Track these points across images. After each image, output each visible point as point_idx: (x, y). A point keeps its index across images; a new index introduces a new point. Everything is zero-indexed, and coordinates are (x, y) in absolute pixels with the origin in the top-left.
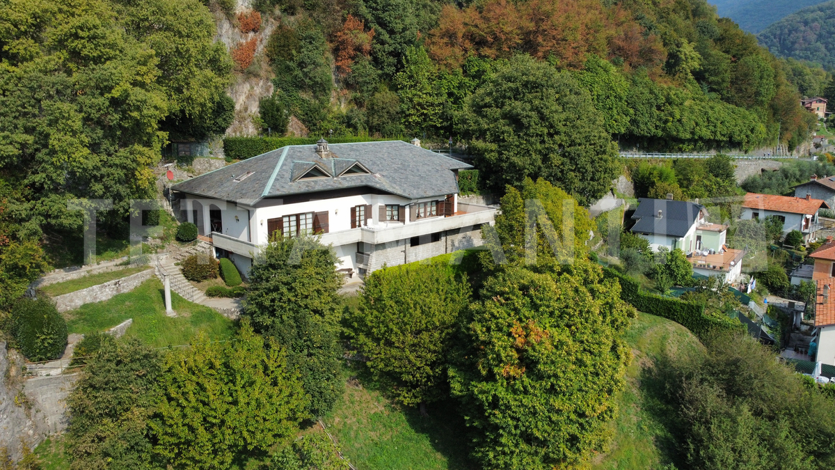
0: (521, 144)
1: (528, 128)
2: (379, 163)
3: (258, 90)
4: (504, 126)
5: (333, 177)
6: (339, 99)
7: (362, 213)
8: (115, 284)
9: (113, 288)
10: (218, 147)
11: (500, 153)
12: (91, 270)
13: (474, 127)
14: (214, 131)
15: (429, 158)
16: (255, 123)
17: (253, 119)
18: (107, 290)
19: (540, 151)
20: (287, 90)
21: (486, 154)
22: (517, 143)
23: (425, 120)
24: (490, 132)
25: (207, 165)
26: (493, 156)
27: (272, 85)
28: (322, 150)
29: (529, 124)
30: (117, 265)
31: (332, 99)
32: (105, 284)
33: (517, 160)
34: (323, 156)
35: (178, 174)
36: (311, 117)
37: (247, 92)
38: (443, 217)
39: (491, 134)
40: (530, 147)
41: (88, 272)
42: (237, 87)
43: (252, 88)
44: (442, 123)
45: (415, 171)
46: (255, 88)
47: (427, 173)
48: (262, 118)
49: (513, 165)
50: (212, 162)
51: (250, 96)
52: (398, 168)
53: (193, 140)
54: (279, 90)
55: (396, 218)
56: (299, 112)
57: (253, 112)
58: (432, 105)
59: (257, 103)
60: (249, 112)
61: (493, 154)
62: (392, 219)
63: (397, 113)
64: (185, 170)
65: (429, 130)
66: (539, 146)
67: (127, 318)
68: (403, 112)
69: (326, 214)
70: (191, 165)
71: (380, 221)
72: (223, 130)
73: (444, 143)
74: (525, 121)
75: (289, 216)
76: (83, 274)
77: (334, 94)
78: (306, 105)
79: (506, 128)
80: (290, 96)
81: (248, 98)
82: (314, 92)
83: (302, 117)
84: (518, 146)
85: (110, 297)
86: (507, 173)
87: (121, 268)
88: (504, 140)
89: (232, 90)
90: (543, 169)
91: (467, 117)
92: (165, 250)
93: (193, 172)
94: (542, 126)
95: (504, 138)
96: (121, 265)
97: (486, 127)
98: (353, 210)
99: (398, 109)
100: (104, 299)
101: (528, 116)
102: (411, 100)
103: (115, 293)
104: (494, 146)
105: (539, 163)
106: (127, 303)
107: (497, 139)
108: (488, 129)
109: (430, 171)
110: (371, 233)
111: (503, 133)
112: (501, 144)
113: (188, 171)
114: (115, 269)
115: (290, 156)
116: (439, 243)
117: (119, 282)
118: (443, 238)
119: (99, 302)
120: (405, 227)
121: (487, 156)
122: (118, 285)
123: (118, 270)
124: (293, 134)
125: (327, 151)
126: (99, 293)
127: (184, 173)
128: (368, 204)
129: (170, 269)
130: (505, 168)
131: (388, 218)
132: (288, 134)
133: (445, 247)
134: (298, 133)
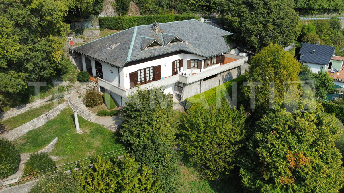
0: (252, 18)
1: (257, 10)
2: (186, 34)
4: (244, 8)
5: (164, 46)
7: (178, 64)
8: (46, 115)
9: (45, 118)
10: (96, 22)
11: (241, 23)
12: (32, 107)
13: (226, 8)
14: (93, 14)
15: (210, 30)
18: (42, 120)
19: (262, 22)
22: (250, 18)
24: (235, 11)
25: (91, 34)
26: (236, 24)
28: (156, 29)
29: (258, 7)
30: (46, 101)
32: (40, 116)
33: (251, 27)
34: (157, 32)
35: (76, 40)
36: (141, 2)
38: (219, 64)
39: (236, 13)
40: (257, 20)
41: (30, 108)
44: (205, 3)
45: (205, 39)
47: (211, 39)
48: (116, 3)
49: (247, 30)
50: (93, 32)
52: (196, 37)
53: (82, 20)
55: (196, 67)
61: (236, 23)
62: (194, 67)
64: (79, 38)
65: (199, 7)
66: (262, 20)
67: (55, 137)
69: (159, 67)
70: (83, 34)
71: (187, 68)
72: (98, 14)
73: (205, 14)
74: (256, 6)
75: (141, 70)
76: (27, 109)
79: (245, 9)
83: (136, 2)
84: (250, 20)
85: (44, 124)
86: (244, 33)
87: (49, 102)
88: (243, 16)
90: (263, 32)
91: (223, 3)
92: (72, 88)
93: (84, 39)
94: (264, 8)
95: (243, 14)
96: (49, 101)
97: (234, 8)
98: (174, 63)
100: (40, 125)
101: (257, 3)
103: (46, 120)
104: (238, 19)
105: (262, 28)
106: (54, 127)
107: (239, 15)
108: (235, 10)
109: (212, 38)
110: (185, 78)
111: (243, 12)
112: (241, 18)
113: (81, 38)
114: (45, 104)
115: (139, 33)
116: (216, 77)
117: (48, 114)
118: (219, 75)
119: (37, 128)
120: (201, 72)
121: (234, 24)
122: (48, 116)
123: (47, 103)
124: (132, 11)
125: (159, 29)
126: (37, 123)
127: (79, 39)
128: (181, 59)
129: (76, 100)
130: (243, 31)
131: (192, 67)
132: (130, 11)
133: (219, 79)
134: (134, 10)
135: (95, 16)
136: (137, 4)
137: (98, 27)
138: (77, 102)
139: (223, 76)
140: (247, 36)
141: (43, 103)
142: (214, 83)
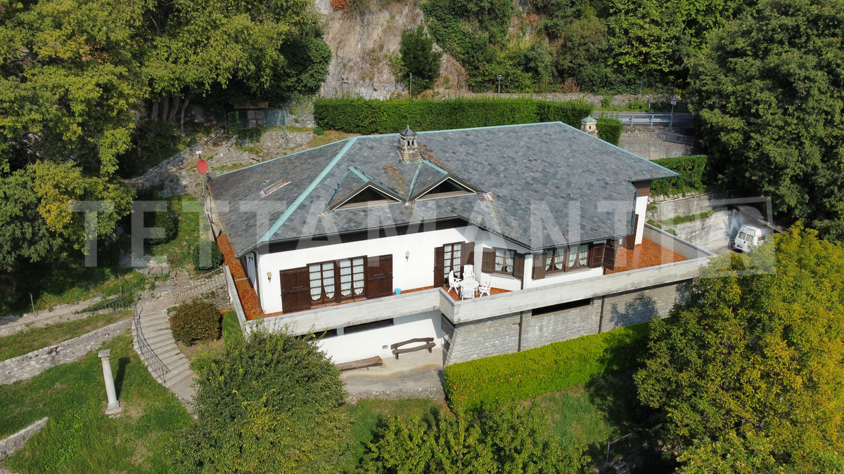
0: (787, 123)
1: (805, 99)
2: (502, 168)
3: (401, 21)
4: (762, 90)
5: (404, 201)
6: (522, 29)
7: (458, 254)
8: (50, 353)
9: (46, 359)
10: (307, 112)
11: (747, 138)
12: (33, 323)
13: (711, 87)
16: (392, 66)
17: (391, 61)
18: (33, 363)
19: (821, 140)
20: (441, 20)
21: (722, 134)
22: (781, 123)
23: (645, 62)
24: (736, 98)
25: (281, 141)
26: (734, 139)
27: (422, 13)
29: (808, 92)
30: (77, 313)
31: (511, 29)
32: (30, 354)
33: (776, 152)
35: (235, 156)
36: (473, 57)
37: (385, 23)
38: (600, 270)
39: (737, 102)
40: (803, 132)
41: (27, 325)
42: (370, 17)
43: (393, 17)
44: (672, 66)
45: (563, 186)
46: (397, 18)
48: (403, 59)
49: (765, 159)
50: (290, 136)
51: (388, 30)
53: (265, 105)
54: (431, 19)
55: (510, 270)
56: (458, 49)
57: (391, 51)
58: (658, 39)
59: (399, 39)
60: (385, 51)
61: (734, 135)
62: (504, 270)
63: (601, 51)
64: (246, 150)
65: (651, 75)
66: (821, 131)
68: (610, 50)
69: (387, 261)
70: (258, 141)
71: (483, 271)
72: (313, 90)
74: (800, 86)
75: (323, 264)
76: (19, 329)
77: (515, 21)
78: (468, 40)
79: (765, 95)
80: (447, 27)
81: (384, 31)
82: (481, 22)
83: (461, 56)
84: (781, 128)
85: (38, 373)
86: (754, 168)
87: (85, 316)
88: (757, 115)
89: (362, 20)
90: (821, 172)
91: (701, 69)
93: (257, 153)
94: (832, 96)
95: (757, 110)
96: (84, 311)
97: (730, 89)
98: (439, 252)
99: (604, 45)
100: (26, 376)
101: (807, 78)
102: (626, 32)
103: (47, 365)
104: (738, 123)
105: (816, 159)
106: (58, 385)
107: (745, 111)
108: (734, 93)
110: (450, 305)
111: (757, 102)
112: (752, 120)
113: (251, 150)
114: (73, 318)
115: (350, 158)
116: (589, 307)
117: (56, 348)
118: (598, 303)
119: (15, 383)
120: (522, 288)
121: (724, 137)
122: (54, 354)
123: (80, 318)
124: (447, 80)
126: (15, 369)
127: (244, 154)
128: (467, 242)
129: (157, 319)
130: (751, 160)
131: (498, 268)
132: (440, 81)
133: (599, 315)
134: (453, 79)
135: (304, 95)
136: (464, 62)
137: (311, 125)
138: (158, 325)
139: (614, 307)
140: (763, 177)
141: (67, 317)
142: (577, 325)
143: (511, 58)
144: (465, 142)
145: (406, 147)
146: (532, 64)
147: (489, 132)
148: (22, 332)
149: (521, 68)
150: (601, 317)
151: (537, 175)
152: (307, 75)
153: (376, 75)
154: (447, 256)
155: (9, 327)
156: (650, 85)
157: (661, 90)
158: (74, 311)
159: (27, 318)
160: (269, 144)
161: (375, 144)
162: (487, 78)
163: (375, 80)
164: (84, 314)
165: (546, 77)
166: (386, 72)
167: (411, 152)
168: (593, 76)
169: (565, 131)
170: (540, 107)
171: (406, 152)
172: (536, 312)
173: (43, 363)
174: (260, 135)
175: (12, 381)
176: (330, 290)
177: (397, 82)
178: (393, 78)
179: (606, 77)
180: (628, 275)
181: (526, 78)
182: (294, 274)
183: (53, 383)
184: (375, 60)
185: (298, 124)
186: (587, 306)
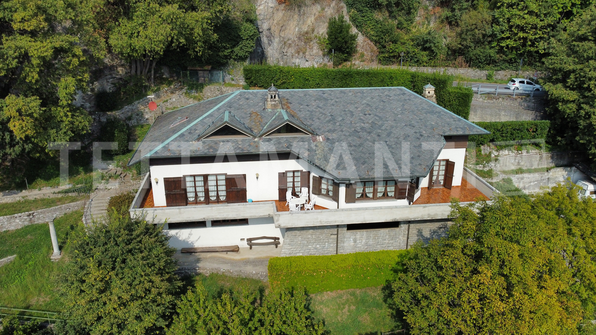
3: (330, 12)
5: (255, 137)
6: (427, 18)
7: (298, 179)
8: (29, 216)
9: (26, 219)
10: (240, 73)
12: (27, 196)
14: (235, 60)
16: (320, 44)
17: (320, 40)
18: (17, 221)
20: (360, 11)
24: (575, 75)
25: (217, 93)
27: (345, 5)
30: (54, 193)
31: (417, 18)
32: (16, 215)
35: (183, 101)
36: (382, 38)
37: (317, 13)
38: (404, 201)
41: (23, 198)
42: (306, 9)
43: (323, 9)
46: (326, 10)
48: (329, 39)
50: (224, 89)
51: (319, 18)
53: (209, 67)
54: (353, 10)
55: (331, 194)
56: (372, 33)
57: (320, 33)
58: (535, 27)
59: (327, 24)
60: (315, 33)
62: (327, 195)
67: (14, 253)
70: (201, 92)
71: (313, 193)
75: (194, 176)
76: (18, 199)
77: (421, 12)
78: (379, 26)
80: (364, 17)
81: (316, 19)
82: (390, 12)
83: (374, 38)
85: (20, 227)
86: (583, 134)
87: (60, 196)
89: (299, 11)
93: (199, 99)
98: (283, 176)
99: (489, 31)
100: (12, 228)
103: (26, 223)
106: (29, 236)
114: (52, 196)
115: (229, 105)
116: (397, 229)
117: (33, 213)
118: (404, 227)
119: (4, 231)
120: (338, 208)
122: (31, 217)
123: (56, 197)
124: (362, 55)
125: (275, 101)
126: (6, 223)
128: (304, 170)
129: (102, 203)
131: (324, 192)
132: (357, 55)
133: (406, 236)
134: (368, 55)
135: (238, 62)
136: (376, 42)
137: (242, 82)
138: (102, 206)
139: (420, 233)
141: (48, 195)
142: (387, 241)
143: (413, 40)
144: (319, 98)
145: (269, 100)
146: (428, 45)
147: (341, 92)
148: (19, 201)
149: (420, 47)
150: (408, 238)
151: (366, 125)
152: (238, 48)
153: (308, 50)
154: (290, 180)
155: (12, 197)
156: (530, 64)
157: (540, 68)
158: (52, 192)
159: (24, 193)
160: (209, 94)
161: (251, 96)
162: (392, 55)
163: (307, 53)
164: (60, 194)
165: (441, 56)
166: (315, 48)
167: (273, 103)
168: (479, 55)
169: (404, 94)
170: (413, 76)
171: (269, 103)
172: (351, 227)
173: (24, 221)
174: (203, 88)
175: (3, 230)
176: (201, 195)
177: (324, 55)
178: (321, 53)
179: (490, 56)
180: (424, 207)
181: (424, 56)
182: (174, 181)
183: (26, 234)
184: (308, 39)
185: (233, 82)
186: (396, 228)
